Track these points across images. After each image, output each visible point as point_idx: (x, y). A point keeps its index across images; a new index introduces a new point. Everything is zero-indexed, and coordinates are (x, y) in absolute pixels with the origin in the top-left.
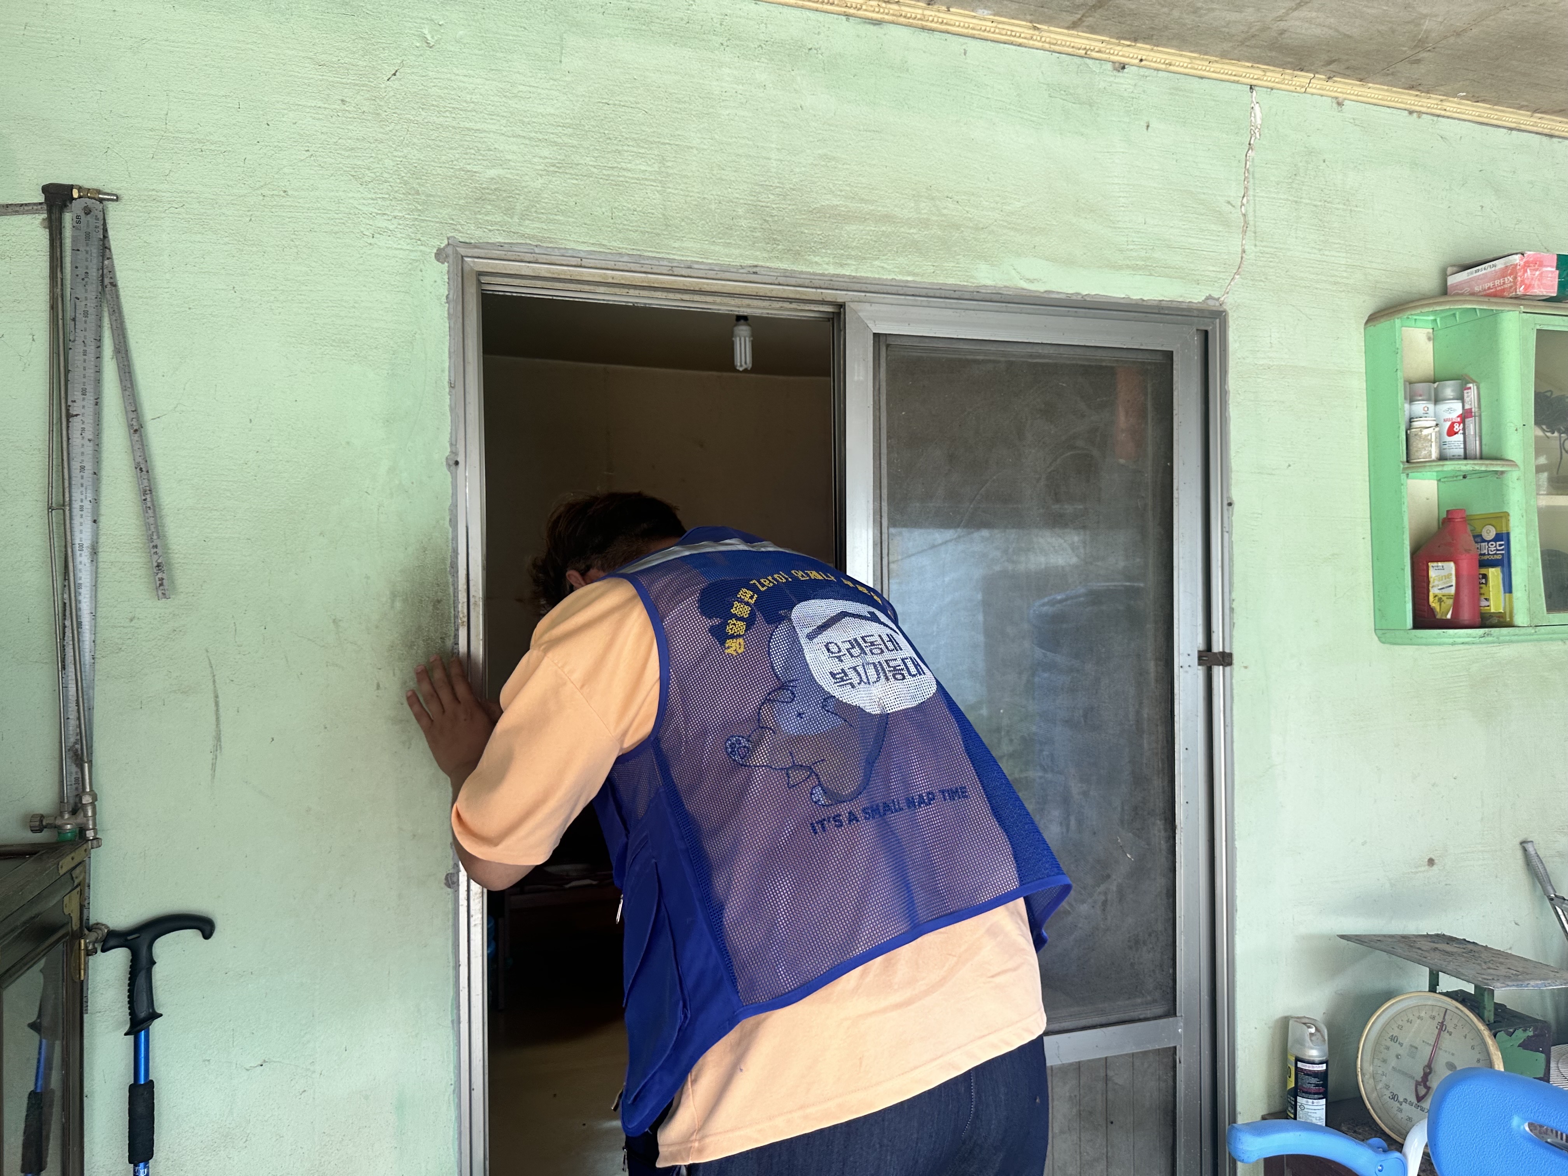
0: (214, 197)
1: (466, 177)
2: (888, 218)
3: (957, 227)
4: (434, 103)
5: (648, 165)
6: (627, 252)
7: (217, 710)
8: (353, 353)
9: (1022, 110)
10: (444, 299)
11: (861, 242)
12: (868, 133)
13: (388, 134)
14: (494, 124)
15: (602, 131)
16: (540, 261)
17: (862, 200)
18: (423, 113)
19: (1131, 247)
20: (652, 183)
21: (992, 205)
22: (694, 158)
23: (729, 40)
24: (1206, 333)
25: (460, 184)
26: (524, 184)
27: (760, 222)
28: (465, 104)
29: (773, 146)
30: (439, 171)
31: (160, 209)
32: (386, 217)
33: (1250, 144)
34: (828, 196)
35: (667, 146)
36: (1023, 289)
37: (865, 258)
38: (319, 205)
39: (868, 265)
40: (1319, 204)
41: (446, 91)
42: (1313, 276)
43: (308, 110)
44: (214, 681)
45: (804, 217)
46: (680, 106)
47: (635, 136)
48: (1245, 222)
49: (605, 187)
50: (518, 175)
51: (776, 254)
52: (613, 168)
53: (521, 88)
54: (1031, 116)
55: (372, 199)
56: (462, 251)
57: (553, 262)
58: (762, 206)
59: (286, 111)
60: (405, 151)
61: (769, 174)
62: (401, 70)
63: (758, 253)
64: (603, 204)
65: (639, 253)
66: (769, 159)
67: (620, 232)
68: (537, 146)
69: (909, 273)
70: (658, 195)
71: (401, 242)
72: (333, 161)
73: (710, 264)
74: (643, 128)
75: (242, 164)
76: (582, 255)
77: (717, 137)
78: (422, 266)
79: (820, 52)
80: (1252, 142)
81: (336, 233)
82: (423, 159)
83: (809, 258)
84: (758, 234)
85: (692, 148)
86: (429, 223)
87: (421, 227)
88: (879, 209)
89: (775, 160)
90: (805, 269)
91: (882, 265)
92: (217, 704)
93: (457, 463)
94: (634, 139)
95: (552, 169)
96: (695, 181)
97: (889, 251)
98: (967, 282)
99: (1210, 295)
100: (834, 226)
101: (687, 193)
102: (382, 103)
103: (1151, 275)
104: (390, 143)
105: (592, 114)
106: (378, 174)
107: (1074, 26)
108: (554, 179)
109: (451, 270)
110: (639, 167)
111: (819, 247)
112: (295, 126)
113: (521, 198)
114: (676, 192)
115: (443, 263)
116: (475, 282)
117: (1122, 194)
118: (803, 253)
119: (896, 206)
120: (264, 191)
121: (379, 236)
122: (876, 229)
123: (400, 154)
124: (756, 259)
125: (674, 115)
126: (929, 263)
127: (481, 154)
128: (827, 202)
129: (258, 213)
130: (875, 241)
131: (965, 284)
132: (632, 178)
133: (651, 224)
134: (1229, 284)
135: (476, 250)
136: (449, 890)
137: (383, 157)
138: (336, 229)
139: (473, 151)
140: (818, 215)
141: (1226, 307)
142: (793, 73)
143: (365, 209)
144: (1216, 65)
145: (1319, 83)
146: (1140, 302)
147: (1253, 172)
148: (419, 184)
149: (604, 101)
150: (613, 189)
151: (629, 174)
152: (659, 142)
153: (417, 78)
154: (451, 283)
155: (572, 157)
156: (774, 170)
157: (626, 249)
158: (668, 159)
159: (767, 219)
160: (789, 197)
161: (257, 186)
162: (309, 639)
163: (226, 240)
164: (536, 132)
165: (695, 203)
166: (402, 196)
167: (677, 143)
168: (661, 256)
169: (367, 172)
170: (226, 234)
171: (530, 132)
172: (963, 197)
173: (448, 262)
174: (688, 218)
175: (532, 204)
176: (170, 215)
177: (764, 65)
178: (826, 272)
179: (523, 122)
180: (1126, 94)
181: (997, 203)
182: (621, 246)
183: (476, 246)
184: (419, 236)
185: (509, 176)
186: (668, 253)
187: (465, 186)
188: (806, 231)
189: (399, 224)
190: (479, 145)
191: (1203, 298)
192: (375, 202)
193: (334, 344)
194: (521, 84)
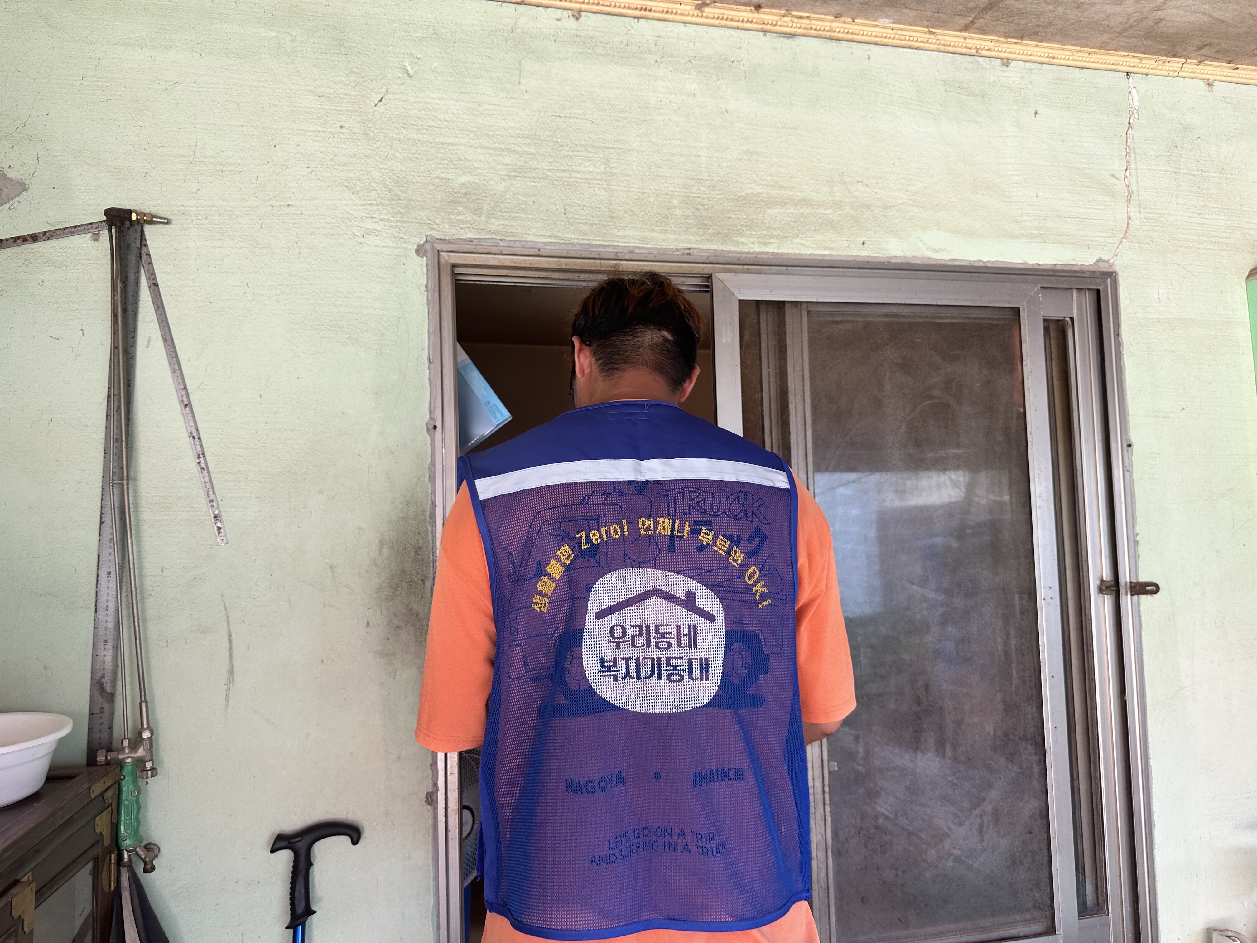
0: (231, 209)
1: (440, 183)
2: (805, 202)
3: (868, 207)
4: (414, 123)
5: (595, 166)
6: (578, 241)
7: (231, 647)
8: (347, 336)
9: (921, 104)
10: (423, 288)
11: (783, 223)
12: (786, 130)
13: (375, 150)
14: (464, 138)
15: (555, 140)
16: (504, 252)
17: (782, 187)
18: (404, 131)
19: (1026, 218)
20: (599, 182)
21: (898, 186)
22: (634, 159)
23: (663, 57)
24: (1098, 291)
25: (436, 190)
26: (490, 188)
27: (692, 210)
28: (439, 122)
29: (703, 145)
30: (418, 179)
31: (188, 221)
32: (374, 220)
33: (1129, 124)
34: (752, 186)
35: (611, 150)
36: (929, 258)
37: (785, 237)
38: (318, 212)
39: (789, 242)
40: (1197, 173)
41: (423, 112)
42: (1195, 238)
43: (309, 134)
44: (228, 622)
45: (731, 204)
46: (622, 115)
47: (584, 143)
48: (1129, 192)
49: (559, 187)
50: (485, 180)
51: (707, 237)
52: (565, 171)
53: (487, 106)
54: (930, 108)
55: (362, 205)
56: (438, 247)
57: (515, 253)
58: (694, 197)
59: (291, 136)
60: (390, 164)
61: (699, 169)
62: (386, 97)
63: (691, 237)
64: (557, 202)
65: (588, 242)
66: (699, 156)
67: (572, 225)
68: (500, 155)
69: (826, 248)
70: (604, 192)
71: (387, 241)
72: (330, 175)
73: (649, 248)
74: (591, 135)
75: (255, 181)
76: (539, 246)
77: (653, 139)
78: (404, 261)
79: (741, 63)
80: (1131, 122)
81: (332, 235)
82: (404, 169)
83: (735, 239)
84: (691, 221)
85: (632, 150)
86: (410, 224)
87: (404, 227)
88: (798, 194)
89: (705, 157)
90: (732, 249)
91: (802, 242)
92: (230, 642)
93: (435, 427)
94: (583, 146)
95: (513, 174)
96: (636, 179)
97: (807, 230)
98: (878, 253)
99: (1100, 258)
100: (758, 211)
101: (629, 189)
102: (370, 125)
103: (1045, 242)
104: (377, 158)
105: (547, 126)
106: (367, 184)
107: (966, 28)
108: (515, 182)
109: (429, 263)
110: (587, 169)
111: (744, 229)
112: (298, 147)
113: (488, 200)
114: (619, 189)
115: (422, 257)
116: (449, 273)
117: (1014, 173)
118: (730, 235)
119: (812, 191)
120: (273, 202)
121: (368, 236)
122: (796, 212)
123: (385, 166)
124: (690, 242)
125: (617, 124)
126: (844, 239)
127: (453, 164)
128: (751, 191)
129: (267, 221)
130: (795, 222)
131: (877, 255)
132: (582, 179)
133: (598, 217)
134: (1118, 247)
135: (450, 245)
136: (429, 807)
137: (371, 169)
138: (332, 232)
139: (446, 162)
140: (743, 202)
141: (1117, 268)
142: (718, 82)
143: (356, 214)
144: (1095, 56)
145: (1191, 66)
146: (1037, 267)
147: (1134, 148)
148: (401, 191)
149: (557, 114)
150: (566, 189)
151: (579, 175)
152: (604, 147)
153: (398, 102)
154: (430, 274)
155: (531, 163)
156: (703, 166)
157: (577, 239)
158: (612, 160)
159: (699, 207)
160: (717, 188)
161: (267, 198)
162: (309, 584)
163: (242, 244)
164: (499, 143)
165: (635, 197)
166: (387, 202)
167: (620, 147)
168: (607, 243)
169: (358, 183)
170: (242, 240)
171: (495, 143)
172: (872, 181)
173: (427, 257)
174: (630, 210)
175: (497, 204)
176: (196, 226)
177: (693, 77)
178: (752, 251)
179: (488, 136)
180: (1014, 86)
181: (902, 185)
182: (573, 237)
183: (449, 242)
184: (402, 235)
185: (477, 181)
186: (613, 241)
187: (440, 191)
188: (733, 216)
189: (385, 226)
190: (452, 156)
191: (1094, 261)
192: (365, 207)
193: (331, 329)
194: (486, 104)
